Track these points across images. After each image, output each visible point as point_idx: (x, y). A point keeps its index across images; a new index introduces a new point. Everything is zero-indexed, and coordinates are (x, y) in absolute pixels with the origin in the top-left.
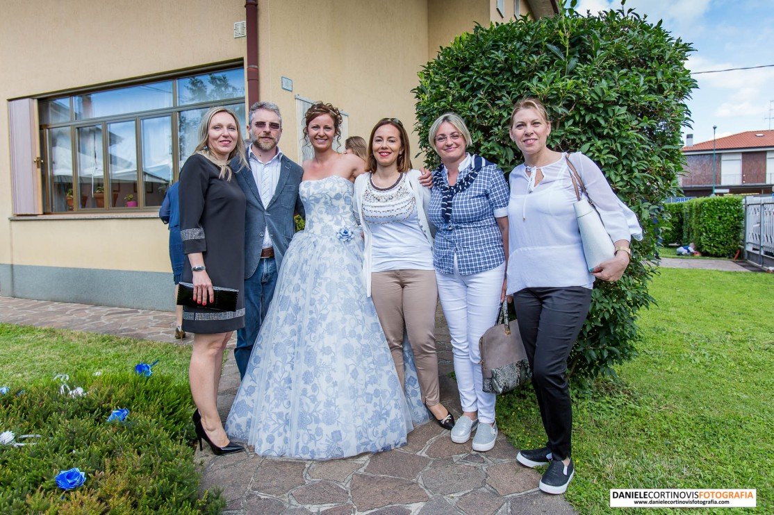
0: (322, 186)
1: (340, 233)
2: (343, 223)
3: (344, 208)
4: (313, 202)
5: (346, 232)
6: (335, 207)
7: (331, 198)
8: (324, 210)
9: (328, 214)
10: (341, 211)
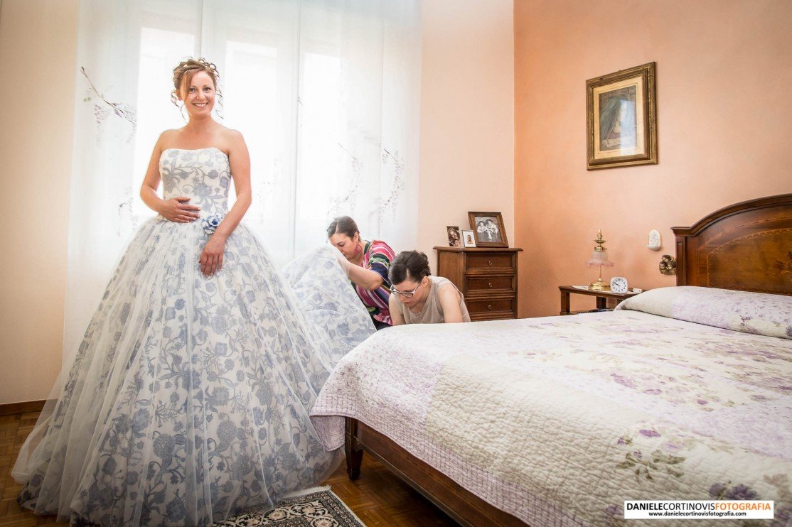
0: (195, 158)
1: (208, 222)
2: (213, 209)
3: (218, 190)
4: (178, 177)
5: (215, 223)
6: (206, 186)
7: (204, 175)
8: (191, 189)
9: (196, 194)
10: (214, 193)
